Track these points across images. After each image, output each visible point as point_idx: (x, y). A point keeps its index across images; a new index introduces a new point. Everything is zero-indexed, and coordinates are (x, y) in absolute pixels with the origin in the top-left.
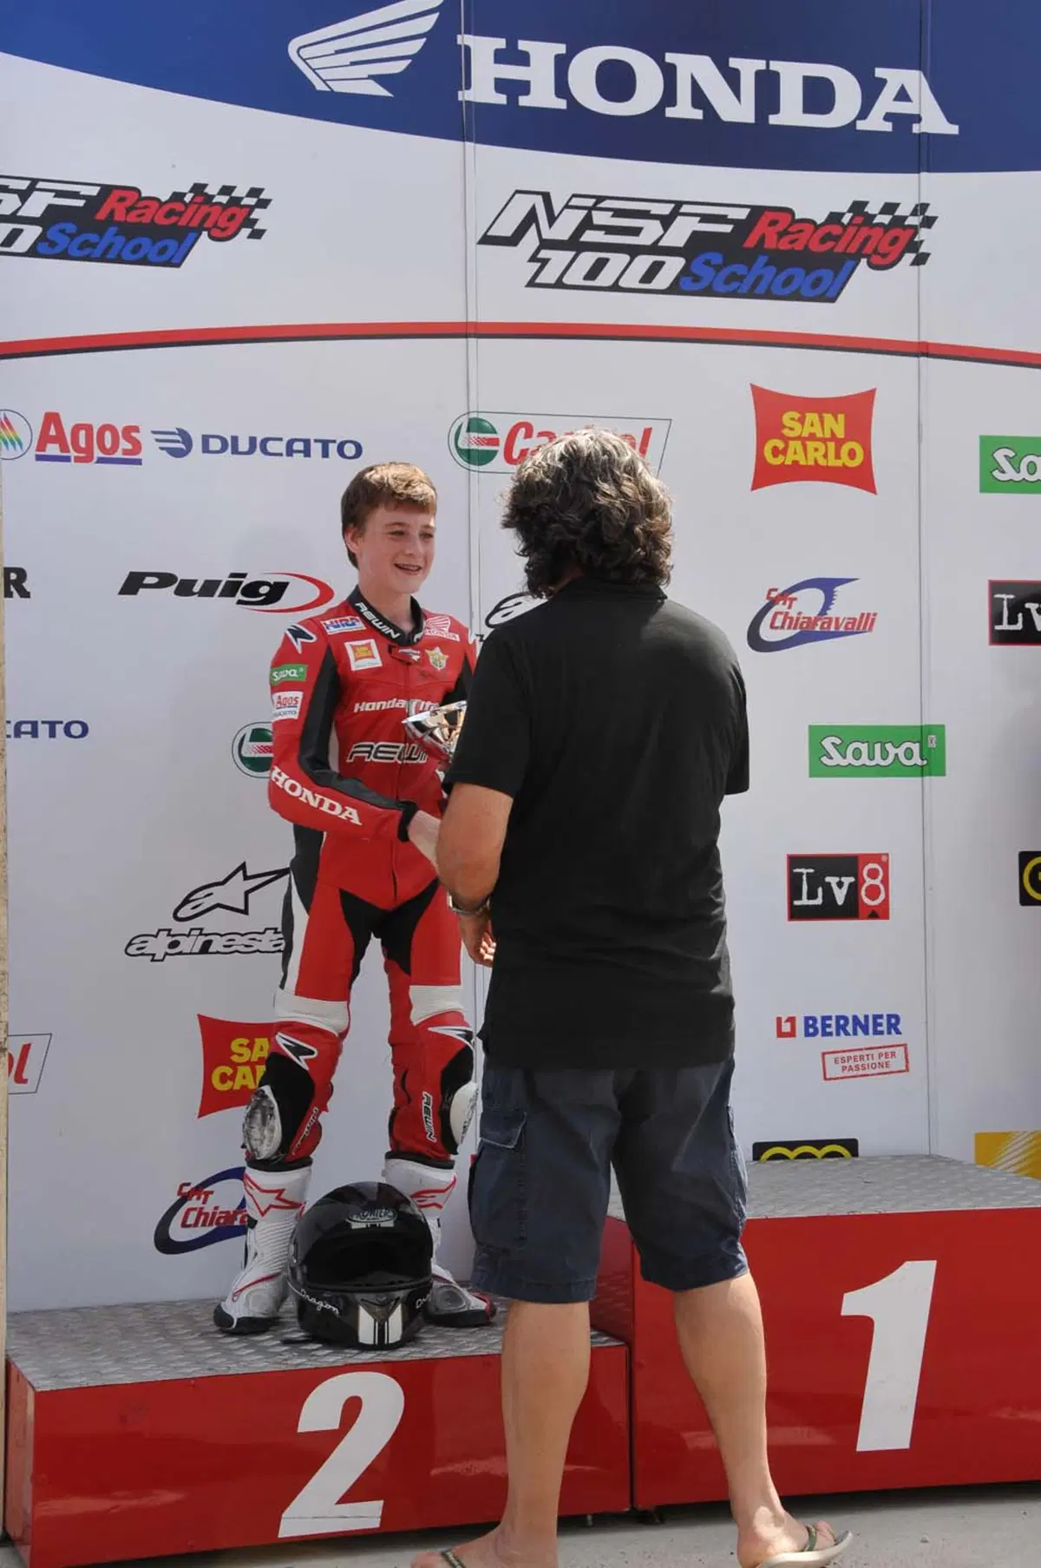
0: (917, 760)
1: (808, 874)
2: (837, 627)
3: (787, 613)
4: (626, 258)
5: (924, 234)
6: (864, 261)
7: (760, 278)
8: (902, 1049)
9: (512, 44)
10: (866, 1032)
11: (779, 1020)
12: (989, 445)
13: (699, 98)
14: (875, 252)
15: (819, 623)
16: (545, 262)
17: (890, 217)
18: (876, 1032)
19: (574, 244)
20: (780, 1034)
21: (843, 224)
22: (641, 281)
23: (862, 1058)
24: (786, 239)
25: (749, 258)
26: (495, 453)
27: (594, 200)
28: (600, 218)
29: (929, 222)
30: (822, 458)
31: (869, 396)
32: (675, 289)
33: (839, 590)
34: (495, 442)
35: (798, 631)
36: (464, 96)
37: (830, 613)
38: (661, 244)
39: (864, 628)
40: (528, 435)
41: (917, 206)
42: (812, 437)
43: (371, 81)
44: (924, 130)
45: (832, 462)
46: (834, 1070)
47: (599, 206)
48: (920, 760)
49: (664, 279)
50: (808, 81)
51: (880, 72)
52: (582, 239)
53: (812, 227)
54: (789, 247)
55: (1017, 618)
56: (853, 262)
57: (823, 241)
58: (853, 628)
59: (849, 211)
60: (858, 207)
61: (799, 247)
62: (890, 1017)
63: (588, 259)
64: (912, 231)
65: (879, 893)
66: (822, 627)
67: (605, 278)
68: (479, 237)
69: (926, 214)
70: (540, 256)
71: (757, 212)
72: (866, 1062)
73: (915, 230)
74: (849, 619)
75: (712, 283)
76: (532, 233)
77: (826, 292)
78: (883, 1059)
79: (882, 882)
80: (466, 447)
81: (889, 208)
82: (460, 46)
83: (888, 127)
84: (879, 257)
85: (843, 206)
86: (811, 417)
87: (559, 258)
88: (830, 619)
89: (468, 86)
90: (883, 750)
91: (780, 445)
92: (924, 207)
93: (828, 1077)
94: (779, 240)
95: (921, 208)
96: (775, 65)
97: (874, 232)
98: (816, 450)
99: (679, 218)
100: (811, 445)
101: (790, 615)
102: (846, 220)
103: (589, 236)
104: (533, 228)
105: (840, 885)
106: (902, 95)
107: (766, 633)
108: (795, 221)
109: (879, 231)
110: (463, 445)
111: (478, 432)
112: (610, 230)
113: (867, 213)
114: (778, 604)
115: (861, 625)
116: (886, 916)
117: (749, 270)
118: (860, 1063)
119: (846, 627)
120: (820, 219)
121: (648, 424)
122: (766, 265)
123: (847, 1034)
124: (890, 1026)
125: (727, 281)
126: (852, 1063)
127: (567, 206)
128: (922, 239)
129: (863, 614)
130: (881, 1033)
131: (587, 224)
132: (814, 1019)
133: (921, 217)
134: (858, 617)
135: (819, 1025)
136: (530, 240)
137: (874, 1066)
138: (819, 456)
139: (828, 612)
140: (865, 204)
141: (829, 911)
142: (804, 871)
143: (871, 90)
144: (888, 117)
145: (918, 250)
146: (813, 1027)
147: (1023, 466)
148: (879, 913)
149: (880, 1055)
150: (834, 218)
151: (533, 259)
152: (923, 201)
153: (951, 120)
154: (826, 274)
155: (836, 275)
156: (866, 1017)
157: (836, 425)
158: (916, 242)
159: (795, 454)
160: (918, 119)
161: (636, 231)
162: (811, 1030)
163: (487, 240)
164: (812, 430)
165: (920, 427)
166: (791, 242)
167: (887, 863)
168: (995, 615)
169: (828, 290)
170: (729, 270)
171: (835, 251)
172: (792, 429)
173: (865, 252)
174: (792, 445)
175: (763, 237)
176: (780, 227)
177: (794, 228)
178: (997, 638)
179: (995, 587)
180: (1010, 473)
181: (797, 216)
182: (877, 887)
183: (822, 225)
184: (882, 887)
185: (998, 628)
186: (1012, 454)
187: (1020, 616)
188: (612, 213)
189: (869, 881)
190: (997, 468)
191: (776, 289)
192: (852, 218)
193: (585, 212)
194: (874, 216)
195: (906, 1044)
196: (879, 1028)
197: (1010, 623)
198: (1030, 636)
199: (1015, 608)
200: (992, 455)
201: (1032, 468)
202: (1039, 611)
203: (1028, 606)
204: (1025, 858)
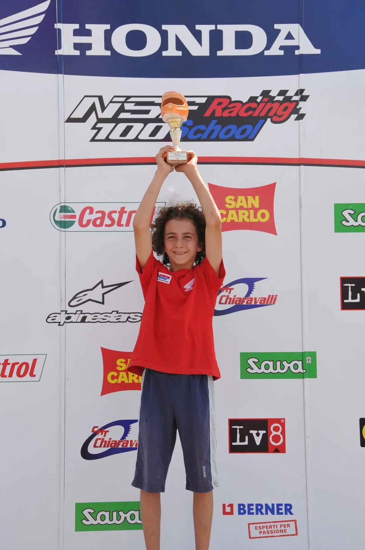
0: (300, 370)
1: (240, 429)
2: (255, 302)
3: (228, 296)
4: (142, 125)
5: (301, 104)
6: (269, 120)
7: (212, 131)
8: (293, 522)
9: (82, 26)
10: (273, 513)
11: (224, 505)
12: (339, 209)
13: (180, 45)
14: (275, 114)
16: (100, 129)
17: (283, 97)
18: (278, 513)
19: (115, 120)
20: (225, 513)
21: (257, 102)
22: (150, 136)
23: (270, 527)
24: (227, 111)
25: (207, 122)
26: (75, 221)
27: (125, 98)
28: (127, 106)
29: (304, 98)
30: (247, 218)
31: (272, 187)
32: (167, 138)
33: (256, 284)
34: (74, 217)
35: (234, 305)
36: (58, 52)
37: (252, 296)
39: (271, 303)
40: (91, 212)
41: (298, 90)
42: (242, 208)
43: (11, 49)
44: (301, 53)
45: (253, 220)
46: (255, 533)
47: (128, 101)
48: (302, 370)
49: (162, 134)
50: (237, 33)
51: (277, 26)
52: (119, 117)
53: (241, 104)
54: (229, 115)
55: (357, 296)
56: (264, 120)
57: (247, 111)
58: (264, 303)
59: (260, 96)
60: (265, 93)
61: (234, 114)
62: (286, 505)
63: (122, 127)
64: (295, 103)
65: (280, 438)
66: (247, 302)
67: (131, 135)
68: (66, 118)
69: (303, 94)
70: (97, 126)
71: (211, 99)
72: (273, 529)
73: (297, 102)
74: (262, 298)
75: (187, 135)
76: (93, 116)
77: (248, 136)
78: (283, 528)
79: (281, 433)
80: (59, 220)
81: (282, 93)
82: (56, 29)
83: (282, 53)
84: (277, 117)
85: (257, 93)
86: (241, 198)
87: (107, 127)
88: (252, 299)
89: (60, 48)
90: (282, 365)
91: (224, 212)
92: (302, 91)
93: (251, 536)
94: (223, 112)
95: (300, 92)
96: (220, 27)
97: (273, 105)
98: (244, 214)
100: (241, 212)
101: (230, 297)
102: (259, 100)
103: (123, 116)
104: (94, 113)
105: (258, 435)
106: (289, 36)
107: (217, 306)
108: (231, 102)
109: (276, 106)
110: (57, 219)
111: (65, 212)
112: (133, 112)
113: (270, 96)
114: (223, 291)
115: (269, 301)
116: (284, 451)
117: (207, 127)
118: (270, 530)
119: (260, 302)
120: (245, 100)
122: (217, 124)
123: (262, 514)
124: (286, 510)
125: (195, 134)
126: (265, 530)
127: (111, 102)
128: (300, 107)
129: (269, 296)
130: (282, 514)
131: (122, 110)
132: (244, 505)
133: (300, 96)
134: (267, 297)
135: (246, 509)
136: (92, 119)
137: (277, 531)
138: (245, 217)
139: (250, 295)
140: (270, 91)
141: (252, 448)
142: (237, 427)
143: (272, 36)
144: (281, 48)
145: (299, 113)
146: (242, 509)
147: (359, 218)
148: (280, 449)
149: (281, 526)
150: (253, 99)
151: (94, 128)
152: (301, 88)
153: (316, 47)
154: (249, 127)
155: (254, 126)
156: (273, 505)
157: (255, 202)
158: (298, 109)
159: (232, 217)
160: (298, 47)
161: (147, 112)
162: (242, 511)
163: (70, 120)
164: (241, 204)
165: (300, 200)
166: (229, 113)
167: (284, 423)
168: (344, 295)
169: (249, 135)
170: (195, 128)
171: (254, 115)
172: (230, 204)
173: (269, 115)
174: (231, 212)
175: (214, 111)
176: (223, 106)
177: (231, 106)
178: (345, 306)
179: (344, 280)
180: (352, 222)
181: (233, 100)
182: (279, 436)
183: (246, 103)
184: (281, 436)
185: (345, 301)
186: (352, 212)
187: (358, 295)
188: (134, 104)
189: (274, 433)
190: (344, 220)
191: (222, 136)
192: (263, 99)
193: (120, 104)
194: (274, 97)
195: (296, 520)
196: (280, 511)
197: (352, 299)
198: (363, 305)
199: (356, 291)
200: (342, 213)
201: (364, 219)
203: (362, 290)
204: (363, 422)
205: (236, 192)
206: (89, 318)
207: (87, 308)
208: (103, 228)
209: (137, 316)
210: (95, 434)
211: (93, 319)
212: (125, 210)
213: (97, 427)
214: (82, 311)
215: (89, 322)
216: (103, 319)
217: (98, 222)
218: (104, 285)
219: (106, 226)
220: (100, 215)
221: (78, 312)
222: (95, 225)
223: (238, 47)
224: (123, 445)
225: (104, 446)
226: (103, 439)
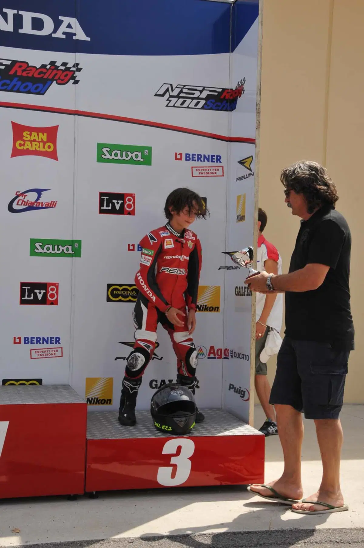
0: (70, 251)
1: (28, 289)
2: (42, 205)
3: (23, 200)
5: (77, 73)
6: (55, 82)
7: (15, 85)
8: (60, 349)
10: (47, 343)
11: (15, 338)
12: (100, 146)
14: (59, 79)
15: (35, 204)
17: (65, 67)
20: (15, 343)
23: (45, 352)
24: (25, 72)
25: (11, 78)
29: (79, 70)
30: (38, 148)
31: (56, 128)
33: (43, 193)
35: (27, 206)
37: (39, 201)
39: (53, 206)
41: (75, 64)
42: (34, 140)
44: (77, 38)
45: (42, 149)
46: (34, 355)
48: (72, 252)
50: (33, 19)
51: (61, 18)
53: (35, 69)
54: (26, 75)
55: (109, 205)
56: (51, 82)
57: (39, 74)
58: (48, 205)
59: (49, 64)
60: (53, 63)
61: (30, 75)
62: (56, 338)
65: (55, 296)
66: (36, 205)
69: (78, 67)
71: (14, 62)
72: (47, 353)
73: (74, 72)
74: (47, 203)
78: (53, 352)
79: (56, 292)
81: (64, 64)
83: (64, 37)
84: (61, 80)
85: (47, 62)
86: (34, 134)
88: (40, 203)
90: (58, 248)
91: (22, 143)
93: (32, 358)
94: (23, 72)
95: (76, 65)
96: (21, 12)
97: (58, 72)
98: (36, 145)
100: (34, 143)
102: (48, 67)
105: (40, 293)
106: (69, 26)
107: (15, 206)
108: (28, 66)
109: (60, 72)
113: (56, 65)
114: (20, 197)
115: (51, 205)
116: (57, 304)
117: (11, 82)
119: (45, 206)
120: (38, 66)
122: (18, 81)
123: (40, 343)
124: (56, 341)
125: (2, 86)
126: (41, 353)
128: (76, 75)
129: (52, 202)
132: (28, 338)
133: (76, 68)
134: (50, 203)
135: (30, 340)
137: (50, 354)
138: (37, 147)
139: (39, 200)
140: (56, 62)
141: (35, 301)
142: (26, 288)
143: (57, 24)
144: (64, 33)
145: (75, 79)
147: (113, 154)
148: (55, 303)
150: (44, 66)
152: (77, 62)
153: (87, 35)
154: (41, 85)
155: (44, 86)
156: (48, 338)
157: (44, 137)
159: (28, 146)
160: (75, 35)
162: (27, 342)
164: (34, 138)
165: (75, 139)
167: (58, 286)
168: (101, 204)
169: (41, 90)
170: (3, 82)
171: (44, 77)
172: (27, 137)
173: (55, 79)
174: (27, 143)
175: (16, 71)
176: (23, 68)
177: (28, 69)
178: (102, 211)
179: (102, 194)
180: (108, 156)
181: (29, 65)
182: (54, 294)
183: (39, 68)
184: (56, 294)
185: (102, 208)
186: (109, 150)
187: (111, 204)
189: (51, 292)
190: (103, 154)
191: (21, 89)
192: (50, 67)
194: (59, 67)
195: (62, 347)
196: (52, 342)
197: (107, 207)
198: (113, 211)
199: (109, 202)
200: (102, 150)
201: (116, 155)
202: (118, 203)
203: (113, 201)
204: (109, 286)
205: (31, 130)
223: (34, 28)
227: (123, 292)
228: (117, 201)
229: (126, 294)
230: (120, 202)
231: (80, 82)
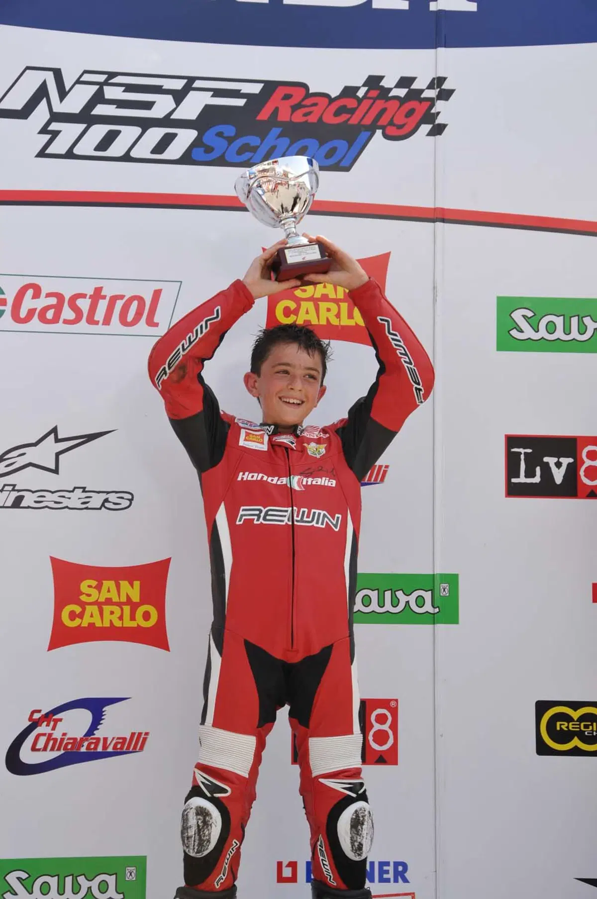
0: (428, 607)
4: (138, 130)
5: (440, 106)
6: (379, 133)
7: (273, 148)
8: (410, 898)
11: (280, 864)
12: (506, 306)
14: (391, 123)
16: (55, 134)
17: (407, 90)
18: (381, 880)
19: (86, 117)
20: (281, 879)
21: (358, 97)
22: (153, 152)
24: (300, 112)
25: (262, 131)
26: (3, 311)
27: (105, 76)
28: (110, 93)
29: (446, 95)
30: (335, 318)
31: (383, 260)
32: (186, 159)
34: (3, 302)
38: (173, 117)
39: (376, 479)
40: (37, 295)
41: (434, 79)
42: (325, 298)
44: (441, 7)
45: (345, 321)
47: (111, 81)
48: (432, 608)
49: (175, 150)
52: (93, 113)
53: (327, 100)
54: (304, 119)
55: (535, 471)
56: (369, 133)
57: (337, 113)
59: (364, 85)
60: (373, 82)
61: (313, 119)
62: (397, 864)
63: (99, 132)
64: (429, 103)
65: (388, 737)
69: (443, 87)
70: (51, 128)
71: (270, 87)
73: (431, 102)
75: (224, 153)
76: (42, 108)
77: (340, 161)
79: (390, 727)
81: (405, 82)
83: (404, 5)
84: (395, 128)
85: (358, 81)
87: (69, 131)
90: (394, 596)
91: (292, 305)
92: (441, 80)
94: (292, 113)
95: (437, 82)
97: (389, 105)
98: (329, 310)
99: (192, 94)
100: (323, 306)
102: (361, 93)
104: (44, 102)
108: (309, 95)
109: (393, 106)
113: (382, 87)
115: (373, 476)
116: (395, 762)
117: (262, 141)
120: (334, 93)
121: (157, 286)
122: (280, 136)
124: (397, 874)
125: (240, 152)
127: (78, 82)
128: (438, 111)
129: (374, 467)
130: (388, 880)
131: (98, 98)
133: (439, 89)
136: (41, 113)
138: (332, 316)
140: (381, 78)
145: (435, 122)
147: (542, 325)
148: (388, 758)
150: (349, 92)
151: (44, 131)
152: (440, 74)
154: (341, 144)
155: (351, 144)
156: (372, 864)
158: (434, 114)
159: (307, 314)
161: (148, 105)
164: (325, 291)
165: (434, 288)
166: (305, 115)
167: (396, 709)
168: (512, 469)
169: (342, 159)
170: (243, 141)
172: (304, 290)
174: (304, 305)
175: (277, 109)
176: (294, 101)
177: (308, 102)
178: (514, 490)
179: (512, 441)
180: (529, 333)
181: (311, 91)
182: (386, 732)
183: (337, 98)
184: (390, 733)
185: (514, 480)
187: (538, 469)
188: (123, 88)
189: (377, 727)
190: (515, 328)
192: (368, 91)
193: (96, 87)
194: (390, 90)
195: (414, 893)
196: (385, 876)
197: (526, 476)
198: (547, 489)
199: (533, 462)
200: (510, 315)
201: (551, 328)
202: (558, 465)
203: (546, 459)
204: (542, 707)
206: (29, 500)
207: (25, 479)
208: (60, 326)
209: (122, 498)
210: (34, 724)
211: (36, 502)
212: (103, 293)
213: (39, 711)
214: (14, 486)
215: (29, 507)
216: (56, 502)
217: (50, 314)
218: (60, 437)
219: (66, 322)
220: (53, 301)
221: (6, 488)
222: (43, 319)
224: (88, 747)
225: (52, 749)
226: (50, 735)
227: (582, 724)
228: (555, 460)
229: (592, 730)
230: (566, 461)
231: (447, 129)
